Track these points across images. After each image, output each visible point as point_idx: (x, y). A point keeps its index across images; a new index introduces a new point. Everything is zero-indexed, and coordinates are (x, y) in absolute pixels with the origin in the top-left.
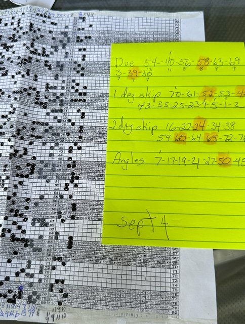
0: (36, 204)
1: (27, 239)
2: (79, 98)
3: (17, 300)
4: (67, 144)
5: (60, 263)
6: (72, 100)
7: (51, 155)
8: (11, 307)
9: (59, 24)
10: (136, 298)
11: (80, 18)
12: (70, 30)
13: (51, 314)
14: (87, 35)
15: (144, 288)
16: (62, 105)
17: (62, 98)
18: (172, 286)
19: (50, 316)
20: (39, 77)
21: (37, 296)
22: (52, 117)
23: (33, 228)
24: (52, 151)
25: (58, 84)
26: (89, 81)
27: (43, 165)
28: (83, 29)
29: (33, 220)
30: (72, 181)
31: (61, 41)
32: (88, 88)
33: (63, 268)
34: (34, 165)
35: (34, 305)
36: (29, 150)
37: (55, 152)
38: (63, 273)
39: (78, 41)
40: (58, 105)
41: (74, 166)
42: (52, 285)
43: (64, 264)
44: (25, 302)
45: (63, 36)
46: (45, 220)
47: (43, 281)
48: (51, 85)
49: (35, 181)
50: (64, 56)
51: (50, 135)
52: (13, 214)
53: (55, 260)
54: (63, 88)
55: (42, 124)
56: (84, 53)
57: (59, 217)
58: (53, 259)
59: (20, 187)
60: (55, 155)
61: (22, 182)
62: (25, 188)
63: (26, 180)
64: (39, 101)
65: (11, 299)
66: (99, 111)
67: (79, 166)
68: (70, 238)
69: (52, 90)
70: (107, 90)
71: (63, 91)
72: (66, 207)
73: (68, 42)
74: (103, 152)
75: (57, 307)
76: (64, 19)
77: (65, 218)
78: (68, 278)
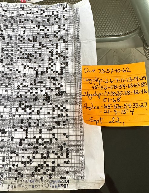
2: (23, 56)
4: (16, 84)
5: (15, 155)
6: (18, 58)
7: (6, 91)
9: (8, 11)
10: (61, 171)
11: (21, 8)
12: (15, 15)
13: (11, 185)
14: (26, 19)
15: (65, 165)
16: (12, 61)
17: (12, 57)
19: (10, 187)
21: (2, 175)
22: (6, 68)
24: (7, 89)
25: (9, 48)
27: (2, 97)
28: (23, 15)
30: (20, 106)
31: (10, 22)
32: (28, 50)
37: (9, 89)
39: (20, 22)
40: (10, 61)
41: (21, 97)
42: (11, 168)
43: (17, 155)
45: (11, 18)
46: (4, 130)
47: (5, 166)
48: (5, 49)
50: (12, 31)
51: (5, 79)
53: (12, 153)
54: (12, 50)
55: (0, 72)
56: (24, 29)
57: (13, 128)
60: (9, 91)
66: (35, 64)
67: (24, 97)
68: (21, 140)
69: (5, 52)
70: (39, 52)
71: (12, 52)
72: (17, 121)
73: (14, 22)
74: (39, 89)
75: (14, 181)
76: (11, 8)
77: (17, 128)
78: (20, 163)
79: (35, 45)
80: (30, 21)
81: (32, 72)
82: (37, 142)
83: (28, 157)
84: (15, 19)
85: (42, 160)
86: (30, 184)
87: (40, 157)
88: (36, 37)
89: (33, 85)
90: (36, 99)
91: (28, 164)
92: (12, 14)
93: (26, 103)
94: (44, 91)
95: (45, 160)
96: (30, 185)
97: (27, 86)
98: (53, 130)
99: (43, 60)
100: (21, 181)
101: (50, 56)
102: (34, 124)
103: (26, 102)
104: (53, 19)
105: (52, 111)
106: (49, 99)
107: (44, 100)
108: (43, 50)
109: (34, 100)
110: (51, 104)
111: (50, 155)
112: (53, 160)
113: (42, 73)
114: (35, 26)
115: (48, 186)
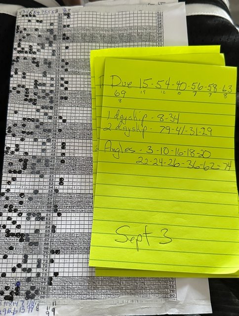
0: (30, 199)
1: (23, 234)
3: (15, 296)
5: (58, 256)
6: (62, 98)
8: (8, 304)
9: (44, 22)
11: (65, 15)
12: (55, 27)
19: (50, 311)
20: (27, 74)
21: (36, 291)
22: (43, 114)
23: (28, 223)
24: (44, 147)
25: (47, 81)
26: (77, 79)
29: (27, 214)
31: (47, 39)
33: (62, 260)
34: (26, 161)
35: (33, 300)
36: (21, 146)
37: (48, 147)
38: (62, 265)
39: (64, 39)
40: (48, 102)
42: (51, 279)
44: (23, 298)
45: (49, 33)
46: (40, 215)
47: (41, 275)
48: (40, 82)
49: (29, 176)
50: (51, 54)
51: (41, 131)
52: (7, 209)
53: (53, 254)
55: (33, 120)
57: (56, 211)
58: (51, 252)
59: (13, 183)
60: (48, 151)
61: (16, 178)
62: (18, 183)
63: (19, 175)
64: (28, 98)
65: (8, 296)
66: (89, 108)
67: (73, 162)
69: (41, 87)
71: (52, 88)
72: (62, 200)
73: (55, 40)
76: (49, 15)
77: (61, 212)
84: (56, 33)
92: (51, 25)
114: (87, 44)
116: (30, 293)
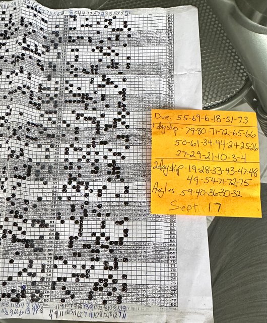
0: (35, 206)
1: (28, 240)
2: (74, 99)
3: (21, 299)
4: (63, 146)
5: (61, 262)
6: (66, 101)
7: (47, 157)
8: (15, 305)
9: (49, 23)
10: (137, 292)
11: (71, 17)
12: (61, 29)
13: (55, 311)
14: (79, 35)
15: (144, 282)
16: (56, 106)
17: (56, 99)
18: (170, 279)
19: (53, 313)
20: (32, 75)
21: (40, 294)
22: (47, 119)
23: (33, 229)
24: (47, 153)
25: (52, 84)
26: (83, 82)
27: (40, 167)
28: (75, 29)
29: (32, 221)
30: (70, 183)
31: (52, 41)
32: (82, 88)
33: (65, 266)
34: (30, 167)
35: (37, 303)
36: (25, 151)
37: (51, 153)
38: (64, 271)
39: (69, 41)
40: (52, 106)
41: (71, 168)
42: (54, 283)
43: (65, 263)
44: (28, 300)
45: (54, 35)
46: (45, 222)
47: (45, 280)
48: (44, 86)
49: (32, 183)
50: (56, 57)
51: (45, 137)
52: (13, 215)
53: (56, 259)
54: (56, 89)
55: (37, 126)
56: (77, 53)
57: (59, 218)
58: (54, 258)
59: (18, 188)
60: (51, 157)
61: (20, 183)
62: (23, 189)
63: (23, 181)
64: (33, 102)
65: (14, 298)
66: (94, 112)
67: (76, 168)
68: (71, 238)
69: (45, 91)
70: (101, 91)
71: (56, 92)
72: (65, 208)
73: (60, 42)
74: (100, 153)
75: (60, 304)
76: (54, 17)
77: (64, 219)
78: (70, 275)
79: (95, 79)
80: (87, 39)
81: (90, 126)
82: (98, 242)
83: (83, 267)
84: (61, 36)
85: (106, 272)
86: (86, 311)
87: (102, 268)
88: (97, 66)
89: (92, 147)
90: (96, 171)
91: (83, 278)
92: (56, 27)
93: (79, 177)
94: (109, 158)
95: (111, 272)
96: (86, 313)
97: (81, 150)
98: (125, 223)
99: (107, 106)
100: (71, 305)
101: (120, 100)
102: (93, 212)
103: (80, 175)
104: (126, 36)
105: (123, 192)
106: (119, 172)
107: (109, 173)
108: (108, 89)
109: (92, 172)
110: (122, 180)
111: (120, 264)
112: (125, 273)
113: (107, 127)
114: (94, 48)
115: (115, 315)
116: (35, 296)
